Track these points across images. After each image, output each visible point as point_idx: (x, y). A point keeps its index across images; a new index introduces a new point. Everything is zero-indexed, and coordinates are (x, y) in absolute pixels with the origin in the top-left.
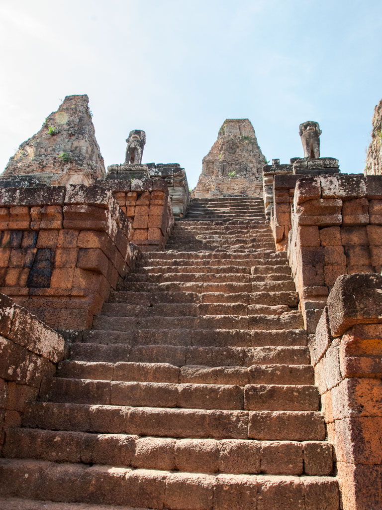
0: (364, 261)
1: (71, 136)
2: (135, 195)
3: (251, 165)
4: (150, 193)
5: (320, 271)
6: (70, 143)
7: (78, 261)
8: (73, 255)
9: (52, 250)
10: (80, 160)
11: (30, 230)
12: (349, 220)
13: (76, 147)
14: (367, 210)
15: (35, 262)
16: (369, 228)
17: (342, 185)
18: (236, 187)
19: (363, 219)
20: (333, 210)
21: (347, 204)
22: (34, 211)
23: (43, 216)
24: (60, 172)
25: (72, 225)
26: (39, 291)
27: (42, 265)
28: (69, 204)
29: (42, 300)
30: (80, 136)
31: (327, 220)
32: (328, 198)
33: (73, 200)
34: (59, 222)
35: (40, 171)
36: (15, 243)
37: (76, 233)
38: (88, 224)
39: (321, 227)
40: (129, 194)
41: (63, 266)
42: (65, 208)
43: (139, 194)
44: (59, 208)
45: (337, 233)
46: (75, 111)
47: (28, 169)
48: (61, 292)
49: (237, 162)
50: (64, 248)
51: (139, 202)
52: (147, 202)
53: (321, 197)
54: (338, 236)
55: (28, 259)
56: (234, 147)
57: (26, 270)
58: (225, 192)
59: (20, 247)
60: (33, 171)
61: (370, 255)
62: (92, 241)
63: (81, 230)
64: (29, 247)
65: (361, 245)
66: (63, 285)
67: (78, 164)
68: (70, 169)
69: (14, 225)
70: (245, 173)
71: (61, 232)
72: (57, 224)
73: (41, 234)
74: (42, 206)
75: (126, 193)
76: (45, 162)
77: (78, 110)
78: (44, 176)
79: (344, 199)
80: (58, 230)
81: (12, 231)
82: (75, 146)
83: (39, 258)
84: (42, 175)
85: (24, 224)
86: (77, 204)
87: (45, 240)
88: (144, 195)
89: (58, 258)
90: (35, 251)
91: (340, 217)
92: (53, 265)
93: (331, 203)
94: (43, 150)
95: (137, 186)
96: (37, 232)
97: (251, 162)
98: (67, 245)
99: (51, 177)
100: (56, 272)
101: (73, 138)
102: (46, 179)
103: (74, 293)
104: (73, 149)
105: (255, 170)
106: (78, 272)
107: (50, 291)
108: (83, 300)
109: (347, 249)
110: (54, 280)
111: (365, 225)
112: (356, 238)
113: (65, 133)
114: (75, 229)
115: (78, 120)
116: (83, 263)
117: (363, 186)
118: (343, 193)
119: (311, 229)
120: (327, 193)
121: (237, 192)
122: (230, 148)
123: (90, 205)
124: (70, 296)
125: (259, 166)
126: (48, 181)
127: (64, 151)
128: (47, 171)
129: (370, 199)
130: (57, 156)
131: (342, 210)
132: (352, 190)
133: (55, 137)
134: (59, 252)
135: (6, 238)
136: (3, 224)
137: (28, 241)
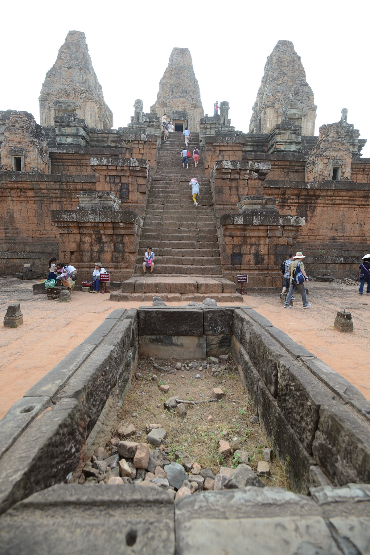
0: (235, 193)
1: (80, 70)
2: (143, 143)
3: (189, 89)
4: (150, 142)
5: (221, 196)
6: (81, 76)
7: (138, 190)
8: (136, 187)
9: (128, 184)
10: (90, 91)
11: (117, 176)
12: (232, 177)
13: (86, 80)
14: (238, 173)
15: (121, 189)
16: (239, 180)
17: (231, 164)
18: (180, 105)
19: (237, 177)
20: (227, 173)
21: (232, 171)
22: (118, 168)
23: (121, 170)
24: (80, 99)
25: (133, 175)
26: (125, 201)
27: (125, 190)
28: (132, 166)
29: (127, 204)
30: (86, 70)
31: (225, 176)
32: (226, 169)
33: (134, 165)
34: (129, 173)
35: (66, 97)
36: (112, 181)
37: (136, 178)
38: (140, 174)
39: (223, 179)
40: (140, 142)
41: (132, 192)
42: (131, 168)
43: (145, 142)
44: (128, 168)
45: (227, 182)
46: (78, 47)
47: (58, 95)
48: (133, 202)
49: (181, 86)
50: (132, 184)
51: (145, 146)
52: (149, 147)
53: (224, 168)
54: (228, 183)
55: (119, 188)
56: (179, 73)
57: (118, 192)
58: (173, 109)
59: (114, 183)
60: (61, 97)
61: (238, 190)
62: (142, 181)
63: (137, 177)
64: (117, 183)
65: (235, 187)
66: (134, 199)
67: (90, 94)
68: (85, 98)
69: (111, 173)
70: (185, 94)
71: (130, 177)
72: (128, 174)
73: (122, 177)
74: (121, 166)
75: (139, 141)
76: (68, 91)
77: (81, 47)
78: (70, 101)
79: (231, 170)
80: (129, 176)
81: (110, 176)
82: (84, 79)
83: (123, 187)
84: (68, 101)
85: (115, 173)
86: (136, 166)
87: (124, 180)
88: (147, 143)
89: (130, 188)
90: (120, 185)
91: (229, 176)
92: (129, 191)
93: (227, 171)
94: (64, 81)
95: (144, 138)
96: (120, 176)
97: (190, 86)
98: (133, 183)
99: (75, 103)
100: (130, 193)
101: (82, 72)
102: (71, 104)
103: (138, 202)
104: (84, 81)
105: (191, 93)
106: (139, 193)
107: (129, 201)
108: (142, 204)
109: (231, 188)
110: (130, 196)
111: (238, 179)
112: (234, 184)
113: (77, 67)
114: (135, 176)
115: (82, 56)
116: (140, 190)
117: (239, 165)
118: (231, 168)
119: (219, 180)
120: (226, 167)
121: (180, 109)
122: (177, 74)
123: (140, 167)
124: (137, 203)
125: (194, 89)
126: (73, 106)
127: (79, 83)
128: (71, 98)
129: (240, 170)
130: (75, 87)
131: (230, 173)
132: (235, 166)
133: (70, 70)
134: (130, 185)
135: (108, 178)
136: (105, 173)
137: (117, 180)
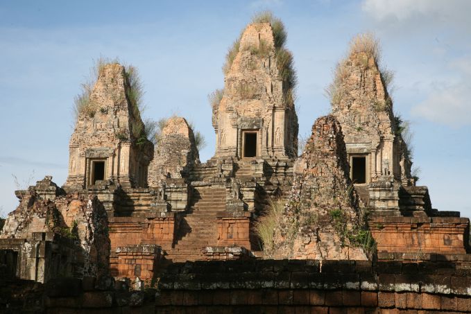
2: (163, 219)
4: (168, 218)
6: (117, 119)
8: (146, 267)
11: (133, 259)
17: (212, 249)
22: (134, 254)
36: (130, 263)
44: (141, 253)
51: (164, 222)
52: (168, 222)
57: (134, 270)
60: (94, 144)
63: (147, 259)
66: (144, 275)
69: (129, 258)
70: (261, 92)
71: (142, 260)
72: (141, 257)
73: (136, 260)
75: (159, 218)
83: (137, 267)
90: (135, 265)
95: (163, 215)
98: (144, 263)
100: (142, 271)
101: (119, 113)
106: (148, 271)
107: (141, 277)
113: (112, 110)
115: (119, 95)
120: (209, 251)
121: (252, 115)
125: (274, 83)
127: (114, 127)
128: (104, 145)
132: (215, 251)
134: (142, 265)
135: (127, 261)
136: (125, 257)
137: (133, 262)
